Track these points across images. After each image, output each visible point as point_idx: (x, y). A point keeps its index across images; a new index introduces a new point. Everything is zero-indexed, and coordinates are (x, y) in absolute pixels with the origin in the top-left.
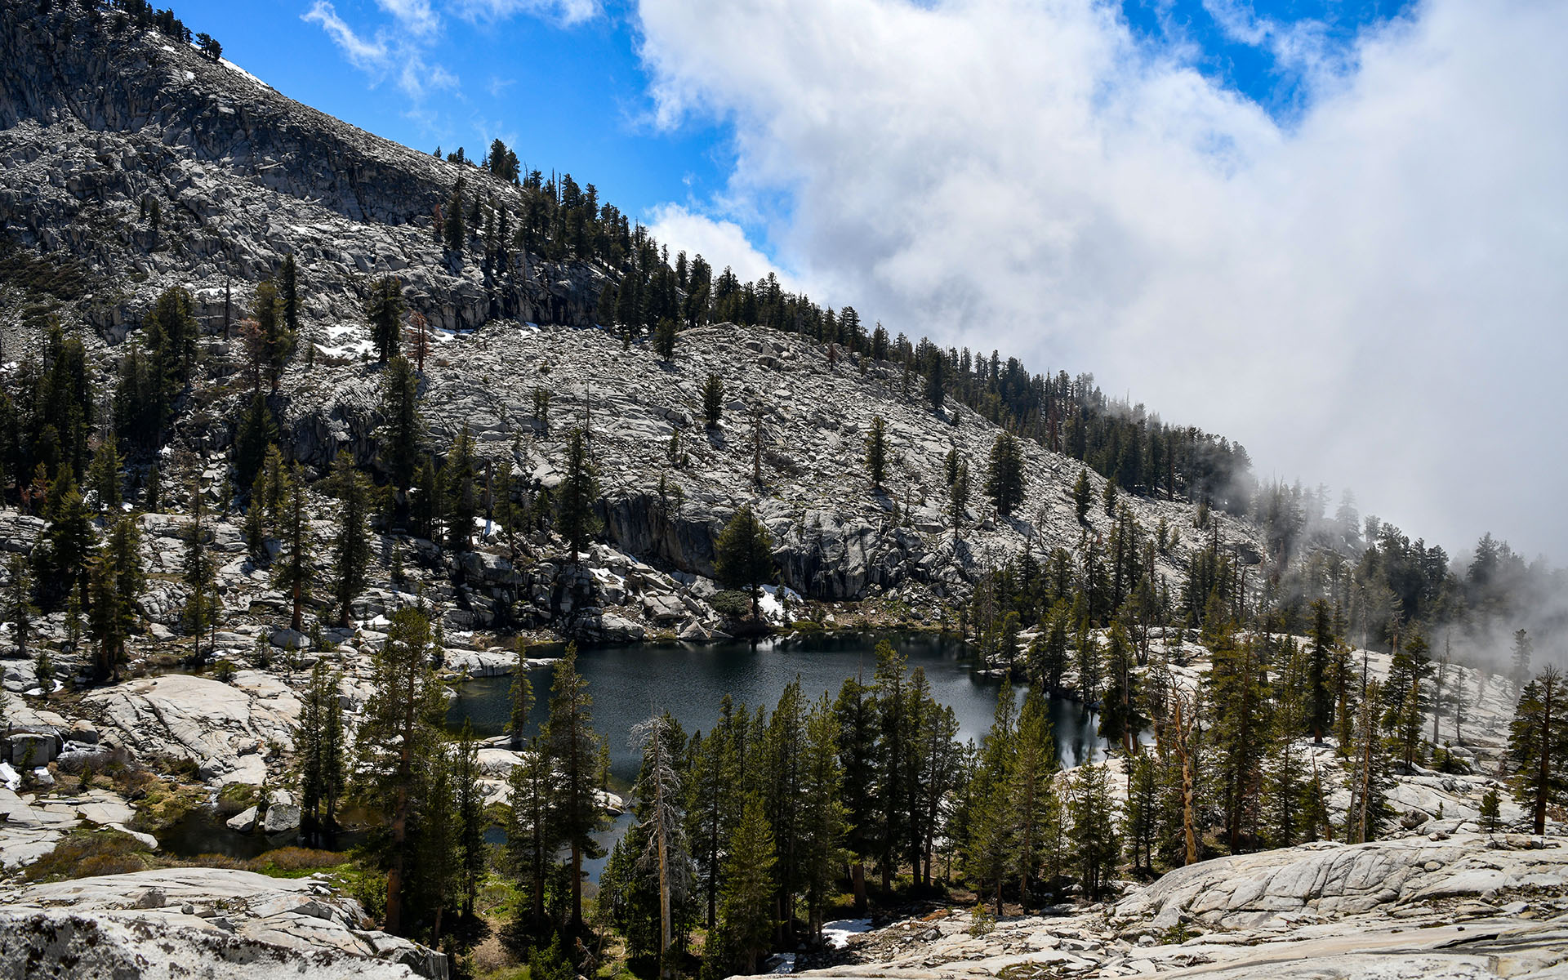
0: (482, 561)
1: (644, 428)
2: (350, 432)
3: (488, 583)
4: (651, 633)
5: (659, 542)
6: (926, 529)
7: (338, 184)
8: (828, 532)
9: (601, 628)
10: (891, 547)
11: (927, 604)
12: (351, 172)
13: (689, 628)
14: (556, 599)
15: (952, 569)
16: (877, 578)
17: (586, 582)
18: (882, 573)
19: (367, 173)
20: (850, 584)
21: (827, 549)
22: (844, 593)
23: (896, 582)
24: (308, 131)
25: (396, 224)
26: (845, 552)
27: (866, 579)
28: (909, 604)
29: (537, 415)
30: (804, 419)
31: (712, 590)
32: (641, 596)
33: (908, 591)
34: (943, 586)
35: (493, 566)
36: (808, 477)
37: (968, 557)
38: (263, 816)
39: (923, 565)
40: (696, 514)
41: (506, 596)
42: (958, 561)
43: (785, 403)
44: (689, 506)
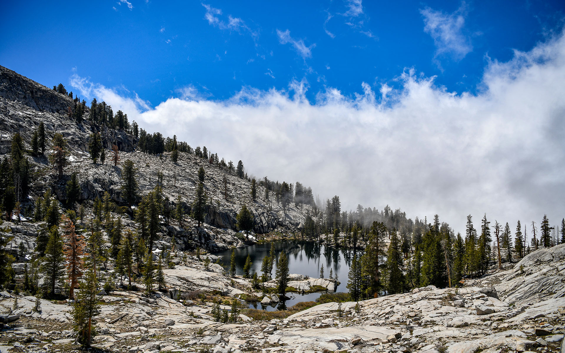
0: (175, 229)
1: (187, 184)
2: (102, 187)
3: (179, 236)
4: (230, 247)
5: (214, 220)
6: (275, 211)
7: (27, 97)
8: (255, 213)
9: (218, 247)
10: (272, 217)
11: (286, 232)
12: (32, 92)
13: (239, 244)
14: (200, 239)
15: (287, 222)
16: (271, 226)
17: (205, 233)
18: (272, 224)
19: (39, 93)
20: (265, 228)
21: (257, 218)
22: (264, 231)
23: (274, 227)
24: (11, 75)
25: (54, 112)
26: (261, 219)
27: (268, 226)
28: (282, 233)
29: (158, 181)
30: (221, 181)
31: (234, 233)
32: (219, 236)
33: (280, 229)
34: (288, 227)
35: (179, 230)
36: (235, 198)
37: (290, 219)
38: (271, 299)
39: (280, 222)
40: (223, 210)
41: (186, 239)
42: (288, 219)
43: (214, 176)
44: (221, 208)
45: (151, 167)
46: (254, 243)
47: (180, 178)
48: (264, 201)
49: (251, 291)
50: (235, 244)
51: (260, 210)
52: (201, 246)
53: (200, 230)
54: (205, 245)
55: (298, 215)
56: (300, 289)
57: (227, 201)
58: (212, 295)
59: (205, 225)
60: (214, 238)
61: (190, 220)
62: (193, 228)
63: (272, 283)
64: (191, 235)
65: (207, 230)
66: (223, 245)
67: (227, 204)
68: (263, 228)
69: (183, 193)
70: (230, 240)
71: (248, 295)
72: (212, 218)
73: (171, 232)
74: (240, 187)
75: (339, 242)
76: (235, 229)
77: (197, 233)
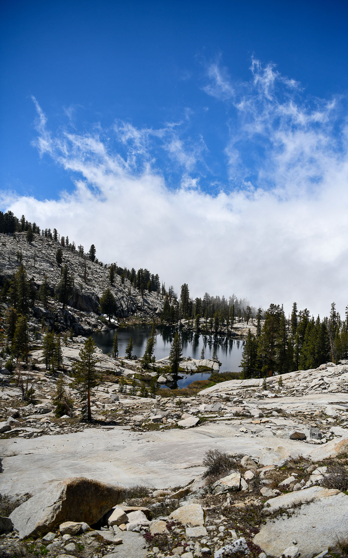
0: (41, 310)
1: (45, 266)
3: (45, 317)
4: (95, 330)
5: (76, 302)
6: (133, 296)
8: (116, 297)
9: (84, 330)
10: (131, 301)
11: (146, 317)
13: (103, 327)
14: (66, 321)
15: (146, 307)
16: (130, 310)
17: (70, 315)
18: (131, 309)
20: (125, 313)
21: (117, 302)
22: (124, 315)
23: (134, 312)
26: (121, 303)
27: (128, 310)
28: (141, 317)
29: (17, 261)
30: (77, 264)
31: (97, 316)
32: (84, 319)
33: (139, 314)
34: (146, 312)
35: (45, 311)
36: (94, 282)
37: (149, 304)
38: (166, 378)
39: (139, 306)
40: (86, 293)
41: (52, 321)
42: (147, 305)
43: (69, 259)
44: (83, 291)
45: (7, 246)
46: (116, 327)
47: (38, 259)
48: (121, 285)
49: (142, 371)
50: (99, 328)
51: (120, 295)
52: (67, 328)
53: (65, 312)
54: (71, 327)
55: (155, 300)
56: (188, 369)
57: (87, 284)
58: (105, 375)
59: (69, 308)
60: (79, 321)
61: (53, 302)
62: (59, 310)
63: (159, 363)
64: (57, 317)
65: (71, 313)
66: (89, 327)
67: (88, 287)
68: (123, 312)
69: (44, 274)
70: (94, 323)
71: (141, 375)
72: (74, 300)
73: (37, 314)
74: (96, 271)
75: (200, 327)
76: (97, 313)
77: (63, 314)
